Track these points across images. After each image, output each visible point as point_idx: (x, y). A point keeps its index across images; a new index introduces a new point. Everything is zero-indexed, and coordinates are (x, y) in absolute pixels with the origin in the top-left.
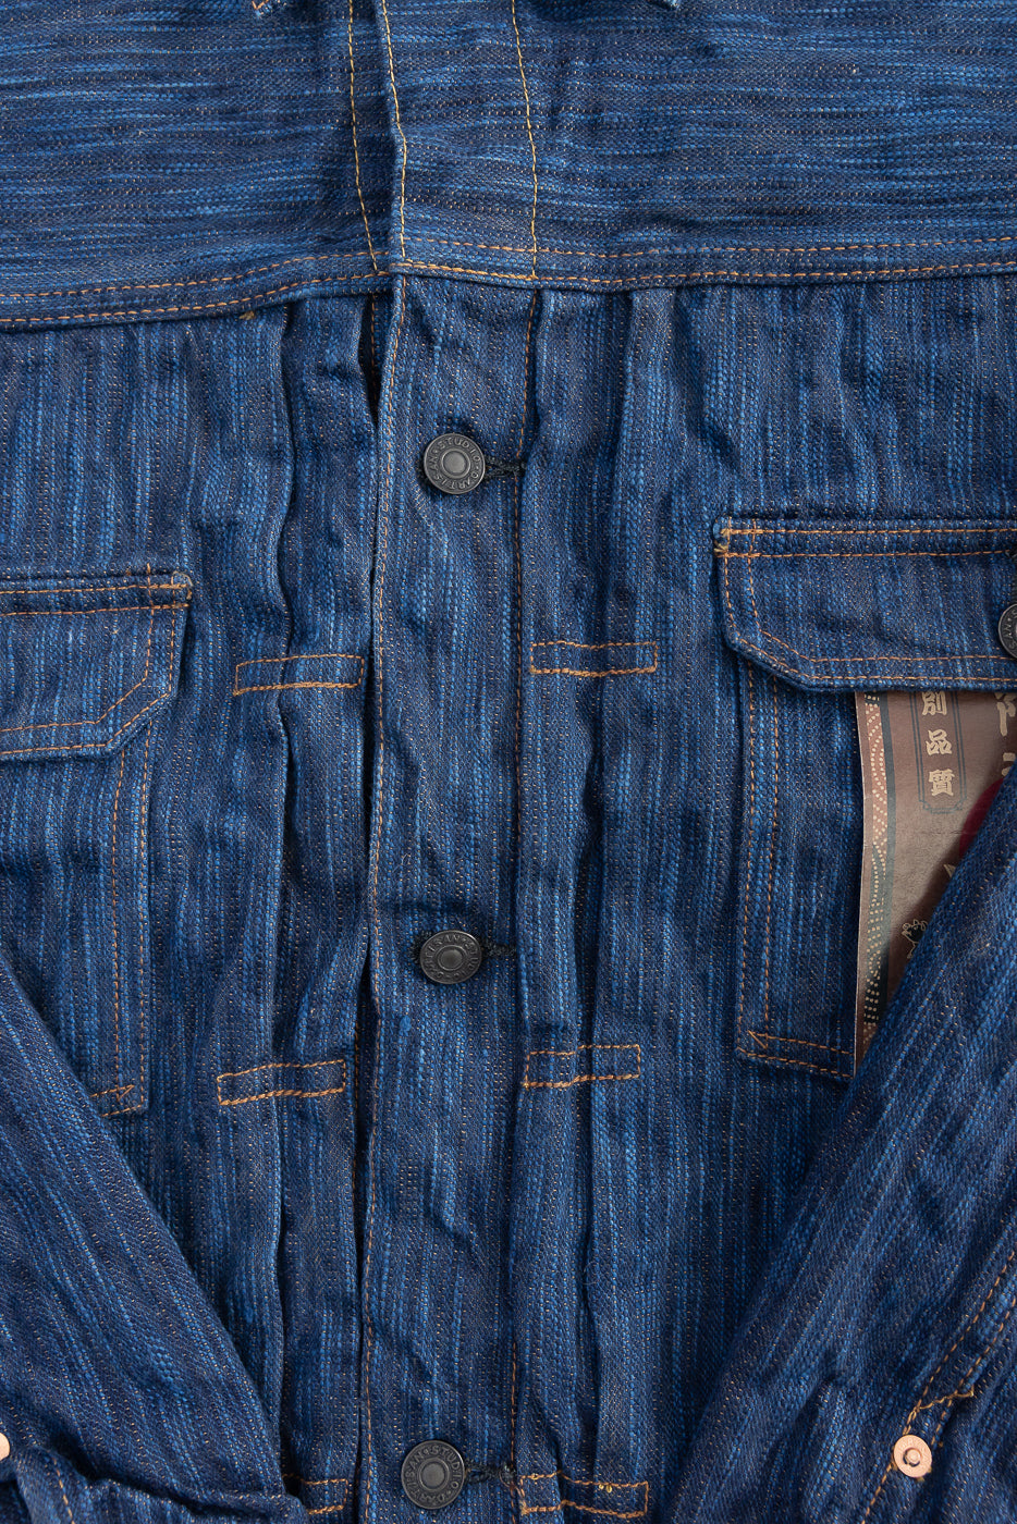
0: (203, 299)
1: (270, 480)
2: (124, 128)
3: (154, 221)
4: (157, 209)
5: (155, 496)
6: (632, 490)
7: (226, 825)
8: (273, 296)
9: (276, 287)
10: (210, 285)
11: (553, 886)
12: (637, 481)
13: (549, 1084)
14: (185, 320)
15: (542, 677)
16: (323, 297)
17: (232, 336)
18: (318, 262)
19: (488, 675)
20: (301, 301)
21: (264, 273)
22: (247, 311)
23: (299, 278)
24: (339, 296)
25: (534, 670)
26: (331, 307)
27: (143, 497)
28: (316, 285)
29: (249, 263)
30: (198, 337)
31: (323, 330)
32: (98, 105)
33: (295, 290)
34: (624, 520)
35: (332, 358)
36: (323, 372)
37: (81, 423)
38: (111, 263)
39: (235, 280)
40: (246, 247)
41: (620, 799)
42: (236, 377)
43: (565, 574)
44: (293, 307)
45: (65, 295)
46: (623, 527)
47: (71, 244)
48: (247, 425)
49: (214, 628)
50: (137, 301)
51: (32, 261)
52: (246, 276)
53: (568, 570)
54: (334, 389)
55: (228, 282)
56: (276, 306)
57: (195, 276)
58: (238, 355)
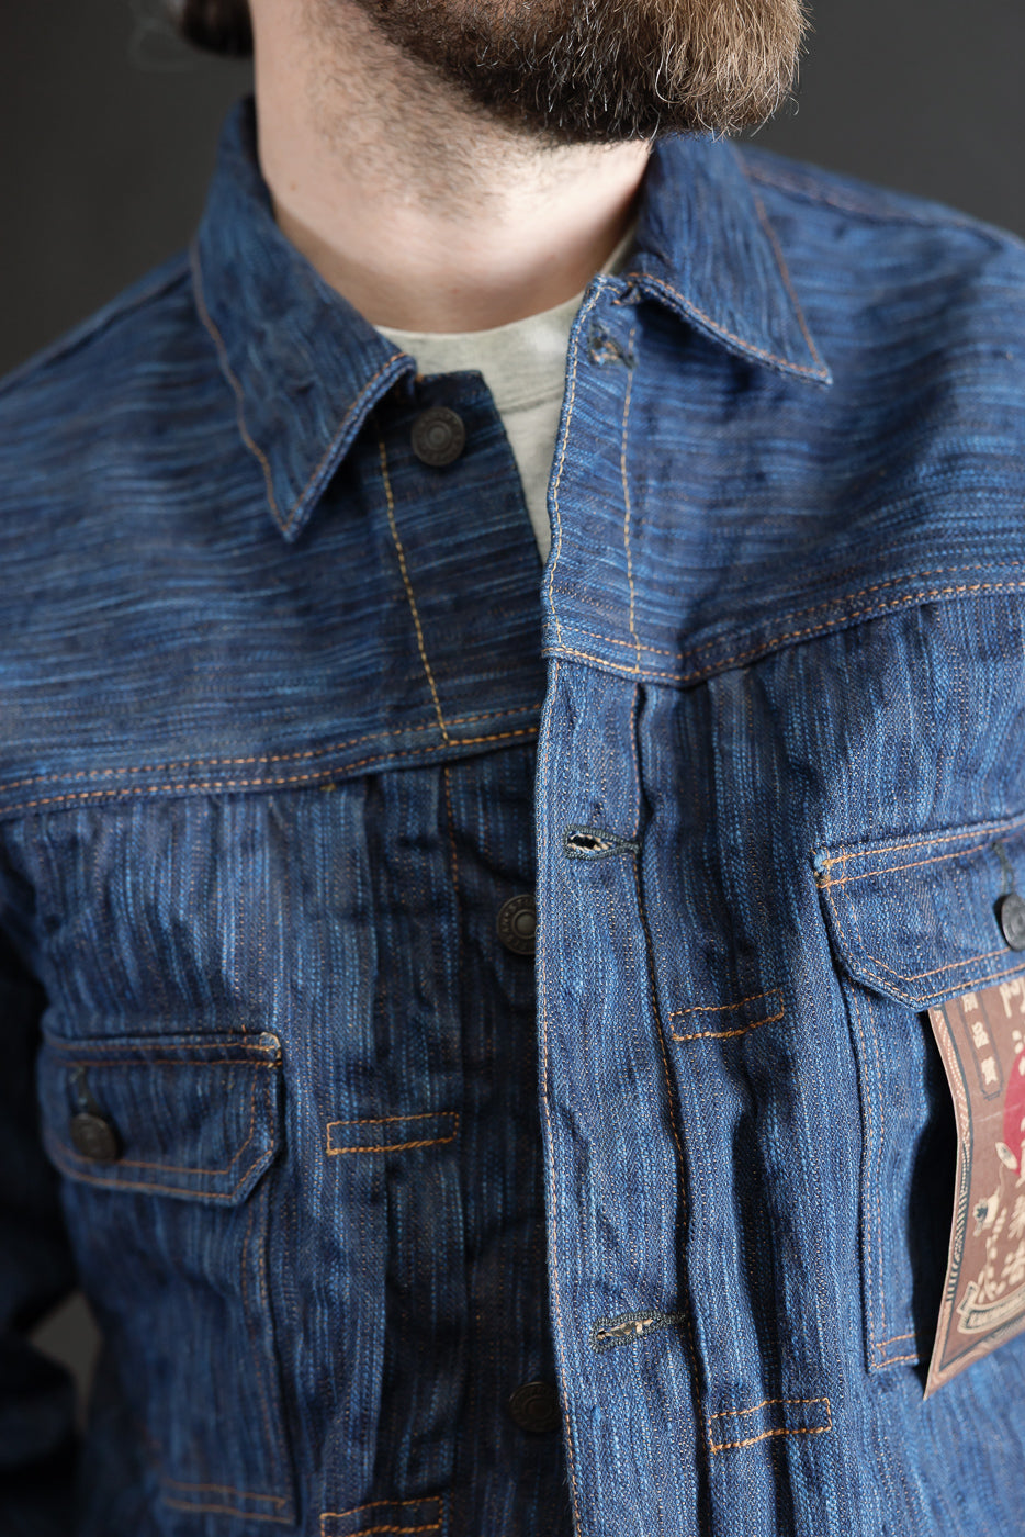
0: (286, 773)
1: (358, 942)
2: (210, 626)
3: (236, 700)
4: (239, 690)
5: (240, 952)
6: (733, 851)
7: (332, 1287)
8: (353, 770)
9: (355, 762)
10: (293, 760)
11: (720, 1245)
12: (735, 840)
13: (737, 1444)
14: (267, 793)
15: (686, 1042)
16: (401, 770)
17: (316, 809)
18: (392, 736)
19: (635, 1046)
20: (380, 774)
21: (342, 749)
22: (327, 784)
23: (376, 753)
24: (415, 769)
25: (679, 1038)
26: (409, 779)
27: (229, 952)
28: (393, 760)
29: (328, 739)
30: (283, 809)
31: (401, 802)
32: (187, 609)
33: (373, 764)
34: (732, 880)
35: (413, 829)
36: (405, 843)
37: (166, 884)
38: (196, 740)
39: (316, 756)
40: (325, 724)
41: (773, 1153)
42: (323, 846)
43: (693, 942)
44: (372, 780)
45: (154, 769)
46: (733, 887)
47: (160, 726)
48: (331, 890)
49: (302, 1087)
50: (223, 774)
51: (123, 743)
52: (326, 753)
53: (695, 937)
54: (415, 859)
55: (310, 758)
56: (355, 780)
57: (277, 751)
58: (322, 825)
